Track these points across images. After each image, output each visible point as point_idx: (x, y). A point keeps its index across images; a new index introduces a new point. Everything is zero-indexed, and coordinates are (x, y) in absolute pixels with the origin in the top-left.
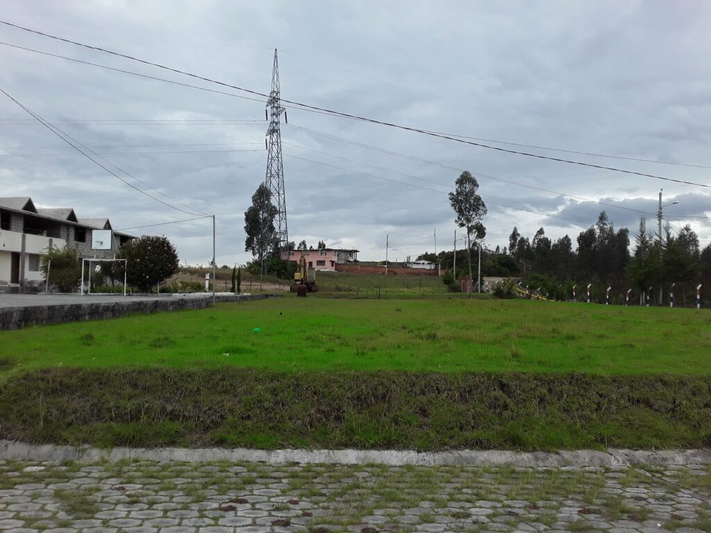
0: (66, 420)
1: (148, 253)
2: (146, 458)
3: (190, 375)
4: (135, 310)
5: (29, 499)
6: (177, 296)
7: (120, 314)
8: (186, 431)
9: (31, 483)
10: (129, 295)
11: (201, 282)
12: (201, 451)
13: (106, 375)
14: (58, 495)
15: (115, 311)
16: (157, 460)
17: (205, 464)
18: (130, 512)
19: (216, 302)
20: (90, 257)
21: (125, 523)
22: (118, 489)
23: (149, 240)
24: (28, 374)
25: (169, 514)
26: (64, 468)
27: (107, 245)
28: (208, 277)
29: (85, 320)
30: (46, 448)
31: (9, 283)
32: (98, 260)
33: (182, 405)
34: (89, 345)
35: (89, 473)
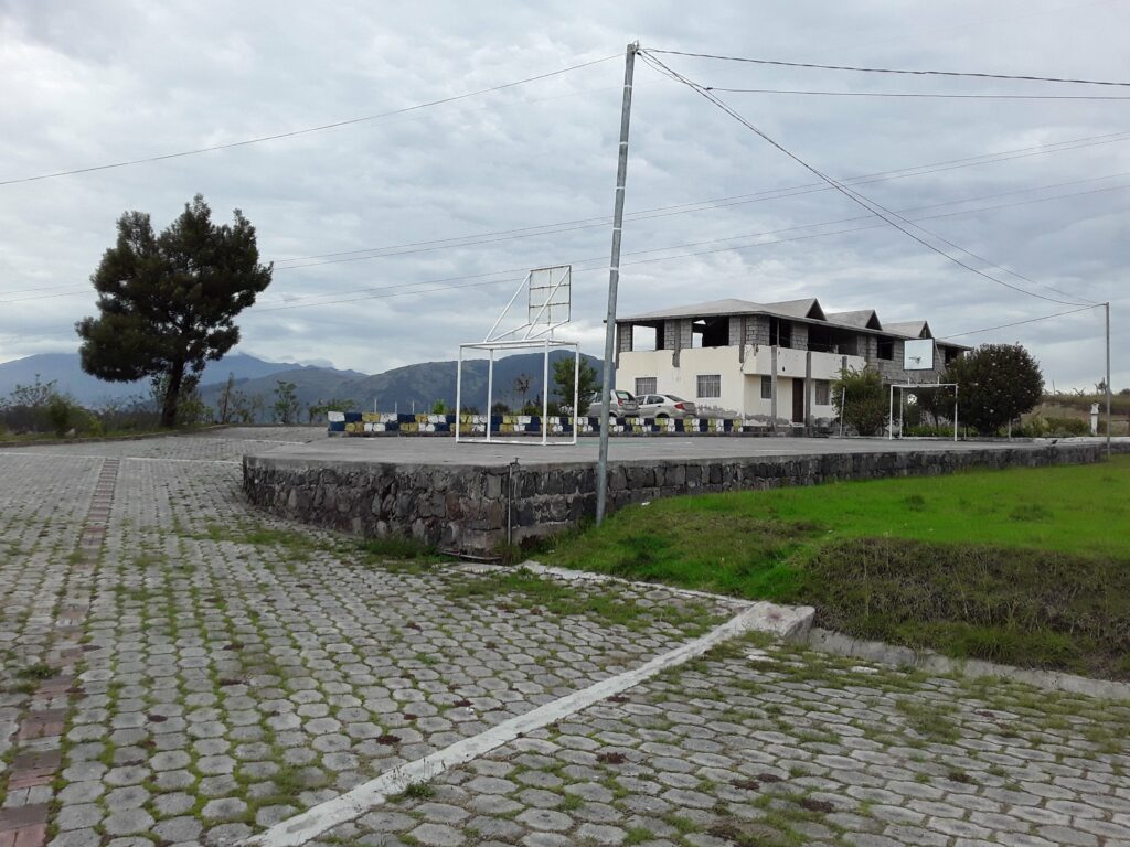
0: (899, 612)
1: (992, 373)
2: (1020, 681)
3: (1085, 565)
4: (977, 463)
5: (865, 706)
6: (1041, 442)
7: (953, 468)
8: (1080, 651)
9: (863, 686)
10: (963, 440)
11: (1083, 419)
12: (1107, 683)
13: (952, 554)
14: (901, 706)
15: (945, 464)
16: (1038, 685)
17: (1116, 702)
18: (1005, 747)
19: (1113, 454)
20: (899, 382)
21: (1001, 760)
22: (985, 714)
23: (993, 352)
24: (846, 544)
25: (1065, 760)
26: (904, 675)
27: (927, 363)
28: (1095, 409)
29: (903, 477)
30: (875, 647)
31: (791, 423)
32: (913, 386)
33: (1073, 610)
34: (918, 510)
35: (939, 686)
